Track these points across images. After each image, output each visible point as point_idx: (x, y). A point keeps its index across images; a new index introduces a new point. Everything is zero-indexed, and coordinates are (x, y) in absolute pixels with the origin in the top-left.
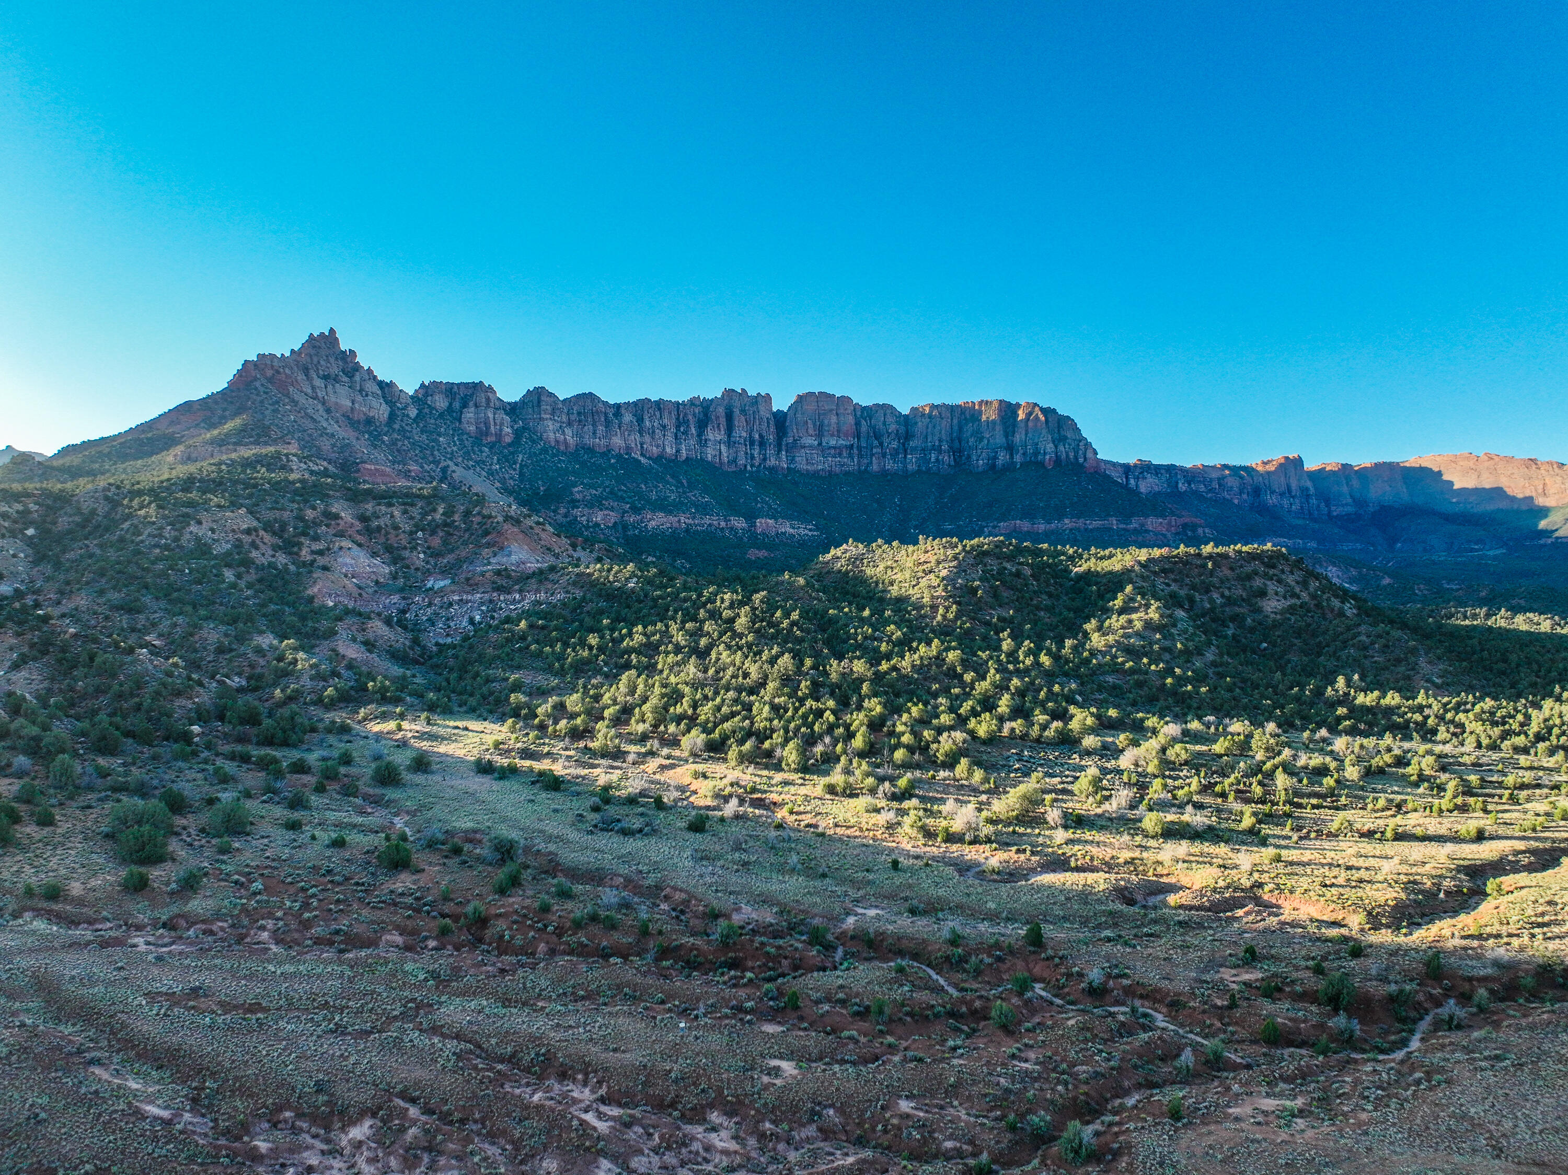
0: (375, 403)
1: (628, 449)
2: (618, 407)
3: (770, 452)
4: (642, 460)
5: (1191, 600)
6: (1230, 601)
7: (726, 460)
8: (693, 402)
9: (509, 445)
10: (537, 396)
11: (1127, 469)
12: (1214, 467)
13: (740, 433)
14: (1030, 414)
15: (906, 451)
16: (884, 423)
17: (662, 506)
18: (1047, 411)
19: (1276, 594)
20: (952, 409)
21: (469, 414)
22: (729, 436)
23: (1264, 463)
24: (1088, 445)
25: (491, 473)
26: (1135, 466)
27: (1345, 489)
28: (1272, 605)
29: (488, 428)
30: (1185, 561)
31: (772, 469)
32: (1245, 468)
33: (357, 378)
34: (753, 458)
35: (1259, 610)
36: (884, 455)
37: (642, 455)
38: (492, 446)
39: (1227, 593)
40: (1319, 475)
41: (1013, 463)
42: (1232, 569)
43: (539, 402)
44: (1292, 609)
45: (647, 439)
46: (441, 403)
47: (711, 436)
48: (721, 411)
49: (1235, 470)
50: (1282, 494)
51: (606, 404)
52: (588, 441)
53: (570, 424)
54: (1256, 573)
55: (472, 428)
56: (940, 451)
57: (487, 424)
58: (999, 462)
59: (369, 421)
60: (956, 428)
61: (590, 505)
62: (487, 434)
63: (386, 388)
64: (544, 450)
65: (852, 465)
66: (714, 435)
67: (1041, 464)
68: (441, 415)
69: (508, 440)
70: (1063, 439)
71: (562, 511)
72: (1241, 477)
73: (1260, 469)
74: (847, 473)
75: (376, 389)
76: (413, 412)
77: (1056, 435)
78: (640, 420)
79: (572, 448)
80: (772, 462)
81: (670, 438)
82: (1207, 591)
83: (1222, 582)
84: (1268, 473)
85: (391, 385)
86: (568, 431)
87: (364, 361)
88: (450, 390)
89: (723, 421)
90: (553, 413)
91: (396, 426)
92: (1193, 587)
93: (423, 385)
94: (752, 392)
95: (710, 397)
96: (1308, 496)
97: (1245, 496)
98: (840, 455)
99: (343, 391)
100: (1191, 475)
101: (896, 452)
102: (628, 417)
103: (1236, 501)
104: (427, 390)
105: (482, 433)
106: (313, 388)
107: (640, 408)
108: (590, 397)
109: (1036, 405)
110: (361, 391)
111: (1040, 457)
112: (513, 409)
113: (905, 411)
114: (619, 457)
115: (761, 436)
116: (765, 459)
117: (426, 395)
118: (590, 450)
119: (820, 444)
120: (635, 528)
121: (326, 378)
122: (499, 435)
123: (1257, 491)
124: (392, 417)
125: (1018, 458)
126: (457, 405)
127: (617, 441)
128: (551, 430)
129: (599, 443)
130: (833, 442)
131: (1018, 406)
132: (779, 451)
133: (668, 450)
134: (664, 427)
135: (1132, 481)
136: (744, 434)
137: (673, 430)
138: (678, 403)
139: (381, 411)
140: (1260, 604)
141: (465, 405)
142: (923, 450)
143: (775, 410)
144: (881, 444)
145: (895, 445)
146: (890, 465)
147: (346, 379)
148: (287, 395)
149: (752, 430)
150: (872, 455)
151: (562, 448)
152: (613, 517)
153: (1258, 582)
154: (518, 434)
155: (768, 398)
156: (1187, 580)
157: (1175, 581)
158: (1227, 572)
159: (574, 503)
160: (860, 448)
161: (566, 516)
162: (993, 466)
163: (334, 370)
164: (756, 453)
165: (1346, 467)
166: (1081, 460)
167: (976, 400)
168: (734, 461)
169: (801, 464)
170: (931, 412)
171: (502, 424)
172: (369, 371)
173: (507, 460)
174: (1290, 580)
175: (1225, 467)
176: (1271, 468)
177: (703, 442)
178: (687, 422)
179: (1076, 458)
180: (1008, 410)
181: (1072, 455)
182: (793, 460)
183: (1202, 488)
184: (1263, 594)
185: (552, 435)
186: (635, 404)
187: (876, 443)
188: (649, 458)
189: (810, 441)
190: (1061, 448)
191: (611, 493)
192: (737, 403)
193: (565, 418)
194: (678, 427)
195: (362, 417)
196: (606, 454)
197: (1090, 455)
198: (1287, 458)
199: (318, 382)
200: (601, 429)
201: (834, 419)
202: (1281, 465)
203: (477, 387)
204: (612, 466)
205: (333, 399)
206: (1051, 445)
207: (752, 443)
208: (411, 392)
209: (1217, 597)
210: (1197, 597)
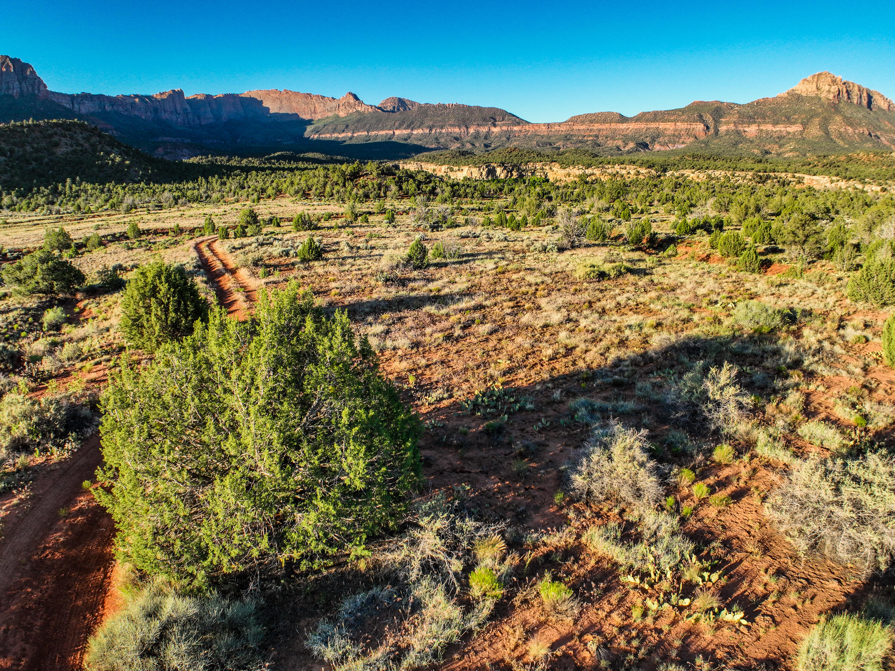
5: (12, 151)
6: (37, 150)
11: (72, 98)
12: (129, 96)
14: (4, 63)
18: (15, 61)
19: (66, 144)
23: (161, 94)
24: (40, 82)
26: (78, 95)
27: (208, 109)
28: (61, 151)
30: (13, 130)
32: (149, 97)
35: (53, 154)
39: (35, 146)
40: (193, 102)
42: (41, 132)
44: (74, 152)
49: (142, 98)
50: (172, 113)
54: (56, 134)
67: (11, 96)
70: (25, 78)
72: (146, 102)
73: (159, 97)
77: (21, 77)
82: (23, 145)
83: (34, 140)
84: (162, 100)
92: (15, 144)
96: (187, 113)
97: (149, 114)
100: (112, 101)
103: (143, 117)
109: (7, 57)
111: (10, 92)
123: (156, 110)
135: (76, 106)
140: (54, 150)
153: (56, 139)
156: (12, 140)
157: (4, 141)
158: (37, 134)
165: (208, 97)
166: (36, 92)
174: (80, 137)
175: (136, 96)
176: (164, 97)
179: (33, 90)
181: (30, 89)
183: (121, 109)
184: (57, 145)
190: (24, 85)
197: (42, 88)
198: (174, 91)
202: (170, 95)
206: (17, 83)
209: (28, 148)
210: (16, 149)
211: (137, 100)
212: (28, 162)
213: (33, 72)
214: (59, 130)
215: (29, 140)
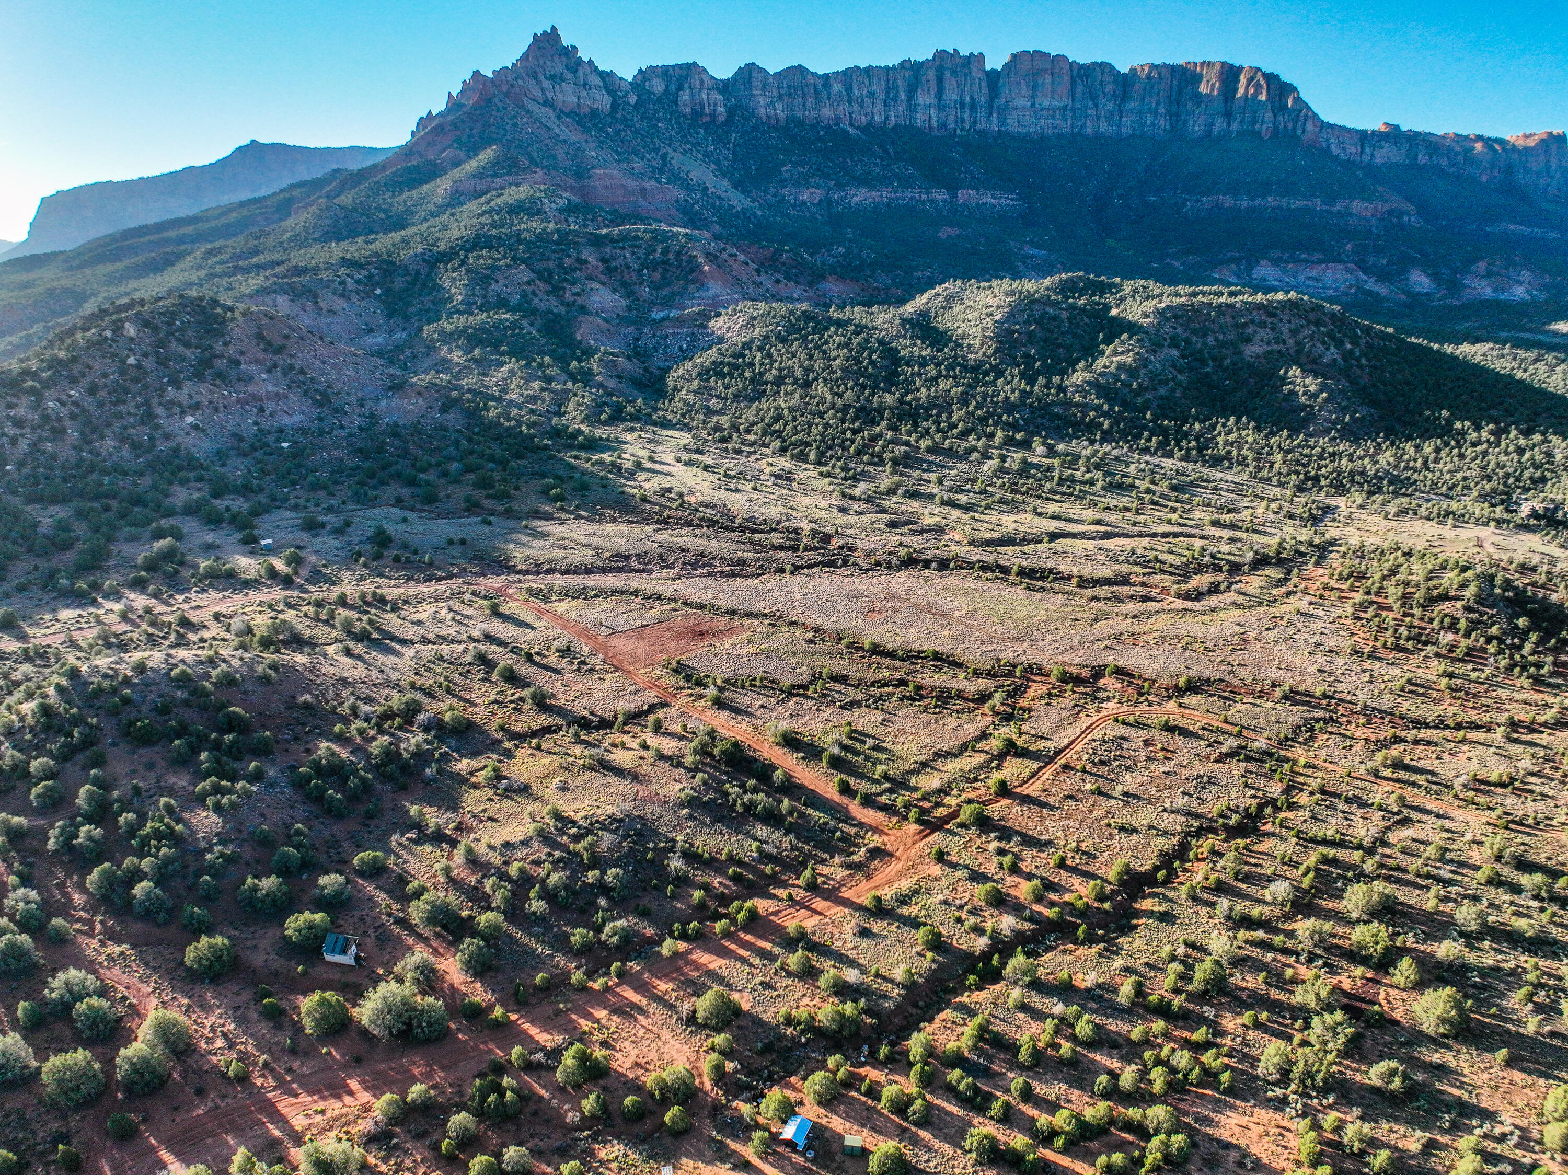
0: (598, 96)
1: (838, 120)
2: (826, 77)
3: (981, 114)
4: (851, 130)
5: (1188, 342)
6: (1222, 345)
7: (935, 124)
8: (903, 64)
9: (723, 124)
10: (749, 72)
11: (1364, 137)
12: (1466, 137)
13: (951, 95)
14: (1252, 79)
15: (1121, 112)
16: (1101, 84)
17: (866, 181)
18: (1271, 78)
19: (1262, 340)
20: (1173, 69)
21: (685, 96)
22: (940, 99)
23: (1523, 138)
25: (707, 155)
28: (1252, 350)
29: (703, 108)
30: (1196, 309)
31: (981, 133)
32: (1501, 142)
33: (580, 73)
34: (963, 121)
35: (1240, 353)
36: (1098, 117)
37: (851, 125)
38: (706, 126)
39: (1221, 337)
41: (1230, 132)
42: (1233, 317)
43: (750, 77)
44: (1268, 354)
45: (856, 108)
46: (658, 86)
47: (921, 101)
48: (932, 74)
49: (1488, 142)
50: (1539, 174)
51: (814, 74)
52: (799, 114)
53: (780, 97)
55: (688, 110)
56: (1155, 113)
57: (702, 105)
58: (1215, 130)
59: (594, 113)
60: (1175, 89)
61: (797, 184)
62: (702, 114)
63: (607, 76)
64: (755, 128)
65: (1065, 126)
66: (924, 99)
67: (1258, 134)
68: (659, 100)
69: (721, 119)
70: (1284, 108)
71: (772, 190)
72: (1495, 151)
73: (1519, 143)
74: (1060, 136)
75: (597, 81)
76: (633, 99)
78: (849, 89)
79: (782, 123)
80: (982, 125)
81: (879, 106)
82: (1205, 335)
83: (1221, 328)
84: (1526, 148)
85: (611, 74)
86: (779, 106)
87: (584, 55)
88: (665, 72)
89: (933, 83)
90: (764, 89)
91: (619, 116)
93: (640, 70)
94: (964, 52)
95: (921, 59)
97: (1496, 173)
98: (1053, 117)
99: (568, 88)
101: (1109, 116)
102: (837, 87)
103: (1484, 178)
104: (645, 75)
105: (697, 114)
106: (543, 90)
107: (850, 76)
108: (801, 69)
109: (1258, 69)
110: (585, 85)
111: (1257, 127)
112: (724, 87)
113: (1124, 69)
114: (829, 127)
115: (972, 98)
116: (975, 122)
117: (645, 80)
118: (800, 123)
119: (1033, 105)
120: (838, 204)
121: (552, 78)
122: (713, 115)
123: (1510, 168)
124: (615, 106)
125: (1235, 126)
126: (673, 87)
127: (827, 112)
128: (762, 105)
129: (809, 115)
130: (1046, 103)
131: (1241, 69)
132: (991, 113)
133: (877, 118)
134: (872, 94)
136: (954, 97)
137: (883, 96)
138: (887, 68)
139: (604, 101)
140: (1243, 349)
141: (680, 88)
142: (1139, 112)
143: (988, 67)
144: (1096, 106)
145: (1110, 106)
146: (1103, 127)
147: (569, 76)
148: (522, 106)
149: (963, 91)
150: (1086, 117)
151: (773, 122)
152: (819, 194)
153: (1250, 330)
154: (731, 112)
155: (981, 57)
156: (1192, 326)
158: (1229, 320)
159: (783, 183)
160: (1073, 110)
161: (775, 195)
162: (1208, 134)
163: (559, 68)
164: (966, 116)
167: (1199, 60)
168: (944, 125)
169: (1012, 125)
170: (1150, 72)
171: (715, 105)
172: (591, 62)
173: (721, 141)
174: (1284, 327)
175: (1479, 138)
176: (1531, 143)
177: (912, 107)
178: (896, 88)
179: (1294, 129)
180: (1230, 73)
181: (1290, 126)
182: (1003, 122)
183: (1444, 162)
184: (1248, 340)
185: (762, 111)
186: (845, 72)
187: (1090, 104)
188: (858, 128)
189: (1022, 102)
190: (1280, 119)
191: (818, 170)
192: (949, 65)
193: (775, 93)
194: (887, 93)
195: (587, 111)
196: (816, 125)
198: (1550, 134)
199: (547, 84)
200: (810, 100)
201: (1048, 79)
202: (1542, 140)
203: (691, 68)
204: (820, 139)
205: (560, 97)
206: (1270, 114)
207: (962, 105)
208: (630, 79)
209: (1211, 340)
210: (1194, 339)
211: (1479, 146)
212: (1203, 362)
213: (1298, 99)
214: (1257, 316)
215: (1216, 327)
